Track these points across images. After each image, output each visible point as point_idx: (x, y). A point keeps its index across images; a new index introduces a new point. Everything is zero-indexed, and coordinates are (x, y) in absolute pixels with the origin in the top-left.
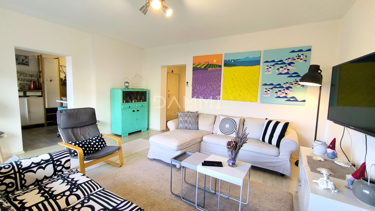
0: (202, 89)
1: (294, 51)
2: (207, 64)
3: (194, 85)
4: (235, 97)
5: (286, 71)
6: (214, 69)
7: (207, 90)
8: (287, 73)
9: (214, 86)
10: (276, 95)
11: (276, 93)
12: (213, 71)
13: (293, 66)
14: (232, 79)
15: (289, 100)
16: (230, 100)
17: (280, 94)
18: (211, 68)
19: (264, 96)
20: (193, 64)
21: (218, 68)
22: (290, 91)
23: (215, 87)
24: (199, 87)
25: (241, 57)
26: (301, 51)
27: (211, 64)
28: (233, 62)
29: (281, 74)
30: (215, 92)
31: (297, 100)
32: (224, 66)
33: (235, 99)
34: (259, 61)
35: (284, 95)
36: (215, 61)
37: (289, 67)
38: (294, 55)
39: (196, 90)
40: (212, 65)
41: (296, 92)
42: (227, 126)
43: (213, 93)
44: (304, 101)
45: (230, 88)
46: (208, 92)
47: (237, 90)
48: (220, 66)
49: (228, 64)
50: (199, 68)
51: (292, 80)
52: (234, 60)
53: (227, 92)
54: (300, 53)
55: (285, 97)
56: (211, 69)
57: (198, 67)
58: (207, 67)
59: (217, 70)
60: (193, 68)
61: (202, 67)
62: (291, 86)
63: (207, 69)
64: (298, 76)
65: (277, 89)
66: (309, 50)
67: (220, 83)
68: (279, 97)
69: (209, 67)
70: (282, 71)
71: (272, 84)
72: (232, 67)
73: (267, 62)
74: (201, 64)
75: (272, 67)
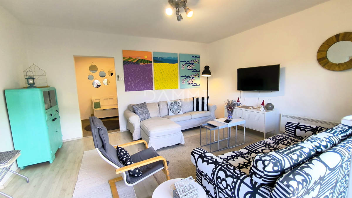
0: (136, 82)
1: (193, 57)
2: (139, 59)
3: (126, 79)
5: (191, 68)
6: (145, 64)
7: (141, 82)
8: (192, 69)
9: (147, 78)
10: (188, 83)
11: (188, 81)
12: (145, 65)
13: (194, 65)
14: (161, 72)
15: (194, 85)
16: (161, 89)
17: (190, 82)
18: (143, 63)
19: (182, 84)
20: (124, 58)
21: (149, 63)
22: (194, 80)
23: (148, 80)
24: (133, 80)
25: (166, 57)
26: (196, 57)
27: (142, 59)
28: (160, 59)
29: (189, 69)
30: (149, 84)
31: (197, 85)
32: (154, 62)
33: (165, 88)
34: (177, 60)
35: (191, 82)
36: (146, 57)
37: (192, 66)
38: (194, 59)
39: (129, 84)
40: (143, 61)
41: (196, 80)
42: (176, 107)
43: (147, 85)
44: (200, 85)
45: (160, 80)
46: (142, 84)
47: (166, 81)
48: (151, 62)
49: (157, 60)
50: (131, 62)
51: (194, 73)
52: (161, 58)
53: (158, 83)
54: (196, 58)
55: (192, 84)
56: (143, 64)
57: (129, 61)
58: (139, 62)
59: (148, 65)
60: (124, 62)
61: (134, 61)
62: (194, 77)
63: (139, 64)
64: (196, 71)
65: (188, 79)
66: (199, 57)
67: (152, 76)
68: (189, 84)
69: (141, 62)
70: (189, 68)
71: (185, 76)
72: (160, 63)
73: (182, 61)
74: (132, 58)
75: (185, 65)
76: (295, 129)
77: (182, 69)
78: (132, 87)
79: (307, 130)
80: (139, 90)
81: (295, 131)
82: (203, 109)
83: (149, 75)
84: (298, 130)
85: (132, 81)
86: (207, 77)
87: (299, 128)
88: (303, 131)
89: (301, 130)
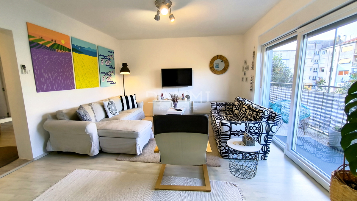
0: (52, 77)
1: (109, 52)
2: (53, 43)
3: (37, 71)
4: (87, 85)
6: (63, 52)
7: (60, 78)
8: (109, 66)
9: (67, 73)
11: (107, 78)
12: (63, 54)
13: (110, 61)
14: (82, 66)
15: (111, 83)
16: (83, 88)
17: (108, 80)
18: (60, 50)
19: (102, 81)
20: (29, 37)
21: (68, 52)
22: (111, 77)
23: (68, 75)
24: (48, 75)
25: (86, 47)
26: (111, 52)
27: (59, 44)
28: (80, 48)
29: (107, 65)
30: (69, 81)
31: (113, 83)
32: (73, 51)
33: (87, 86)
34: (96, 54)
36: (63, 42)
38: (110, 54)
39: (43, 80)
40: (60, 47)
41: (114, 78)
42: (113, 108)
43: (67, 83)
44: (115, 83)
45: (82, 76)
46: (61, 81)
47: (87, 78)
48: (70, 50)
49: (76, 49)
50: (42, 45)
51: (111, 70)
52: (81, 47)
53: (80, 80)
55: (110, 81)
56: (60, 52)
57: (41, 43)
58: (54, 48)
59: (67, 54)
60: (31, 43)
61: (48, 46)
62: (111, 74)
63: (55, 50)
64: (112, 68)
65: (107, 76)
66: (113, 53)
67: (73, 70)
68: (108, 82)
69: (58, 48)
70: (107, 63)
71: (104, 73)
72: (80, 54)
73: (101, 55)
74: (44, 40)
75: (103, 60)
76: (217, 106)
77: (101, 64)
78: (48, 86)
79: (222, 105)
80: (57, 90)
81: (217, 107)
82: (134, 107)
83: (68, 69)
84: (218, 106)
85: (46, 76)
86: (123, 75)
87: (218, 105)
88: (221, 106)
89: (220, 106)
